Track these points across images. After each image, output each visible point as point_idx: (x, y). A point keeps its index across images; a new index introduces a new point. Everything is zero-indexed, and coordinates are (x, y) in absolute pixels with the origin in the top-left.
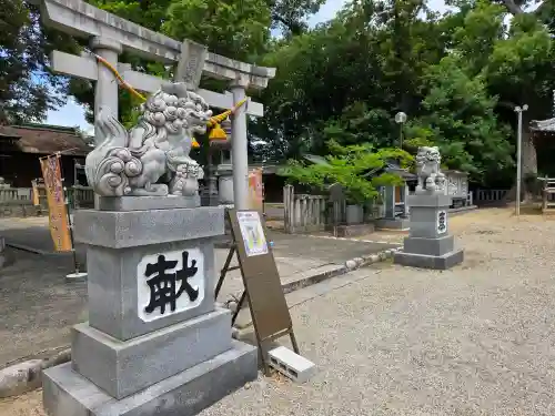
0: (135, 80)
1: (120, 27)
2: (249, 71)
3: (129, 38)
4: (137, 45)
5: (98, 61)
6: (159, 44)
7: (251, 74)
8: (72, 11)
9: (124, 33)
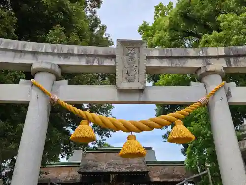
0: (67, 93)
1: (56, 51)
2: (224, 54)
3: (65, 58)
4: (73, 62)
5: (33, 85)
6: (96, 56)
7: (227, 57)
8: (13, 51)
9: (60, 55)
